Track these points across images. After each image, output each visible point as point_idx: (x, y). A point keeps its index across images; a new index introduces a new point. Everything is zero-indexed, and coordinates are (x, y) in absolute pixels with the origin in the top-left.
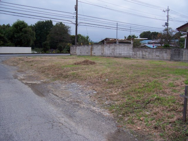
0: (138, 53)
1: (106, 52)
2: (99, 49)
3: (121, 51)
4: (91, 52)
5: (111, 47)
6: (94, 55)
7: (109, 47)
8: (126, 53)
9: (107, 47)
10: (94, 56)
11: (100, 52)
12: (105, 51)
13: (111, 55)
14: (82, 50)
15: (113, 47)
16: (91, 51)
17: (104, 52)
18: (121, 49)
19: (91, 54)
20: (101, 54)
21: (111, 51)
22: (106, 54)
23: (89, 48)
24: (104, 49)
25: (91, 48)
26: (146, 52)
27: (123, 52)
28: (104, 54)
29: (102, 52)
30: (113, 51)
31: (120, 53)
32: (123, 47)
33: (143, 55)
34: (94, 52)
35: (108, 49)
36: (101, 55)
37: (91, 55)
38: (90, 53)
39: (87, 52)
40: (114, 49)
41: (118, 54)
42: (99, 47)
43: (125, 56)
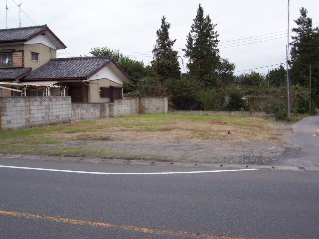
0: (77, 111)
1: (36, 115)
2: (20, 109)
3: (58, 110)
4: (1, 120)
5: (43, 103)
6: (9, 126)
7: (41, 102)
8: (64, 113)
9: (36, 103)
10: (9, 129)
11: (24, 116)
12: (32, 112)
13: (44, 122)
15: (47, 103)
17: (32, 116)
18: (58, 107)
19: (1, 124)
20: (24, 121)
21: (44, 111)
22: (36, 120)
24: (32, 108)
26: (84, 109)
27: (61, 113)
28: (32, 120)
29: (28, 116)
30: (48, 110)
31: (58, 114)
32: (61, 103)
33: (82, 114)
34: (8, 118)
35: (39, 108)
36: (25, 125)
40: (48, 107)
41: (55, 118)
42: (19, 104)
43: (64, 120)
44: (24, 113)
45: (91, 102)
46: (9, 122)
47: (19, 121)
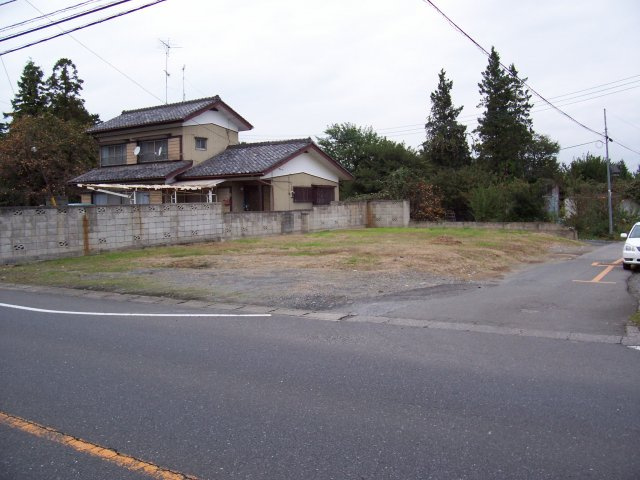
0: (234, 224)
1: (152, 231)
2: (122, 222)
3: (195, 223)
4: (86, 239)
5: (166, 213)
6: (103, 246)
7: (161, 212)
8: (208, 227)
9: (153, 214)
10: (101, 251)
11: (129, 232)
12: (145, 226)
13: (167, 240)
14: (28, 233)
15: (173, 213)
16: (86, 233)
17: (144, 232)
18: (195, 218)
19: (86, 243)
20: (131, 239)
21: (168, 225)
22: (151, 237)
23: (71, 222)
24: (144, 220)
25: (85, 220)
26: (248, 220)
27: (200, 228)
28: (144, 238)
29: (137, 232)
30: (175, 224)
31: (195, 228)
32: (202, 212)
33: (243, 229)
34: (101, 235)
35: (157, 220)
36: (131, 244)
37: (87, 250)
38: (82, 243)
39: (62, 239)
40: (176, 219)
41: (189, 234)
42: (121, 215)
43: (207, 237)
44: (129, 227)
45: (276, 209)
46: (102, 241)
47: (122, 239)
